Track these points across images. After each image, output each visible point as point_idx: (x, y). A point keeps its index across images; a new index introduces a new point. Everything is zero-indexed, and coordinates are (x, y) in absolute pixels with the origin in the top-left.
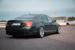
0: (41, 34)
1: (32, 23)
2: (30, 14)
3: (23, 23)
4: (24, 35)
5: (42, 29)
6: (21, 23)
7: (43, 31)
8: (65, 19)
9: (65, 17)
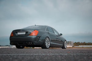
0: (46, 45)
1: (38, 32)
2: (35, 25)
3: (28, 32)
4: (29, 43)
5: (48, 40)
6: (26, 32)
7: (49, 42)
8: (71, 43)
9: (71, 42)
